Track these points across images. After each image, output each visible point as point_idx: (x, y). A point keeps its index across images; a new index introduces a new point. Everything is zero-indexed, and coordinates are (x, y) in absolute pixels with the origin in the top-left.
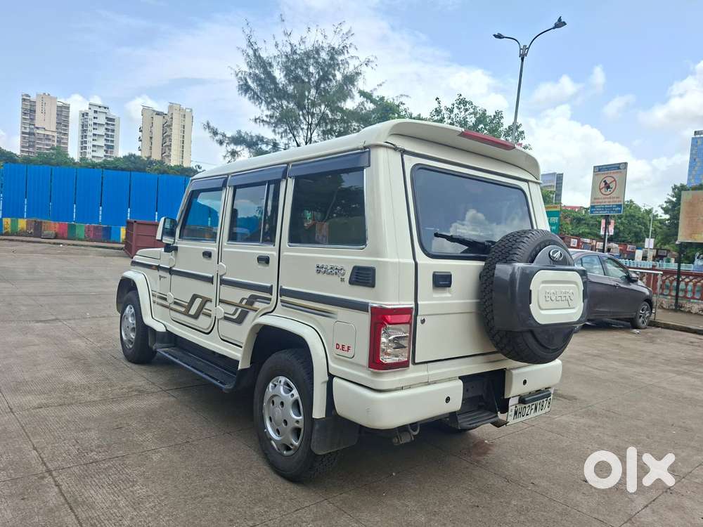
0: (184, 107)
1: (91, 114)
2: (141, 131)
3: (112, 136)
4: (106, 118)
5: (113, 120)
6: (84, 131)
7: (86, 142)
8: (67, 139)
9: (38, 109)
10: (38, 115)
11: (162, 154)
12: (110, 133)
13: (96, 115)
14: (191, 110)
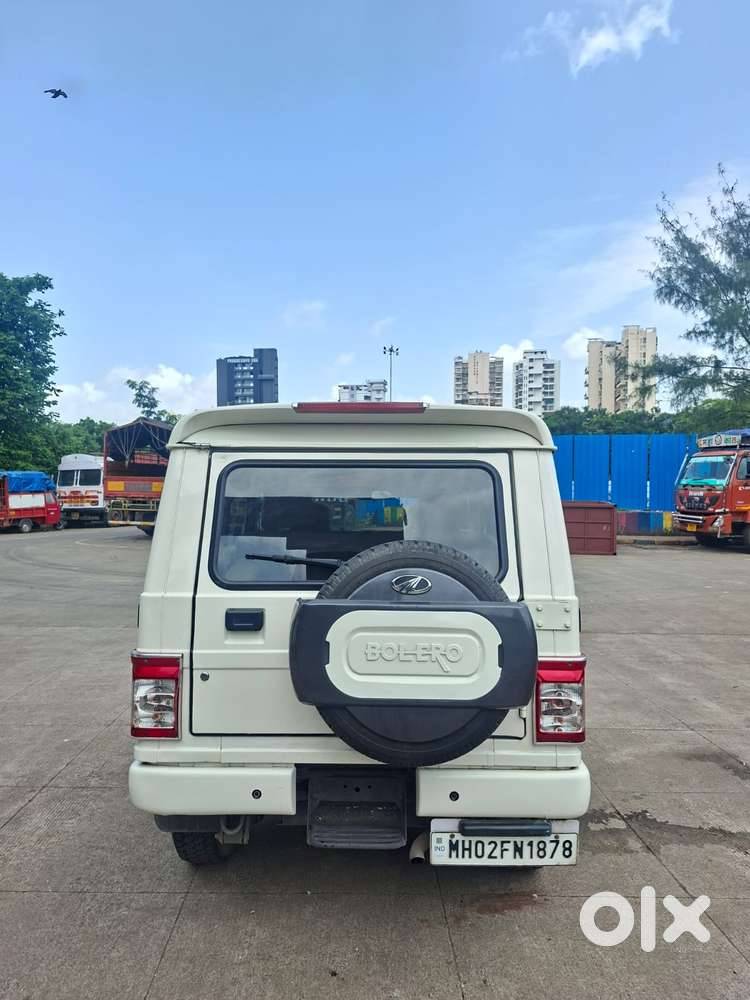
0: (643, 327)
1: (527, 364)
2: (587, 373)
3: (552, 387)
4: (544, 365)
5: (552, 366)
6: (519, 387)
7: (521, 400)
8: (501, 400)
9: (470, 372)
10: (471, 378)
11: (616, 398)
12: (548, 384)
13: (531, 364)
14: (655, 330)
